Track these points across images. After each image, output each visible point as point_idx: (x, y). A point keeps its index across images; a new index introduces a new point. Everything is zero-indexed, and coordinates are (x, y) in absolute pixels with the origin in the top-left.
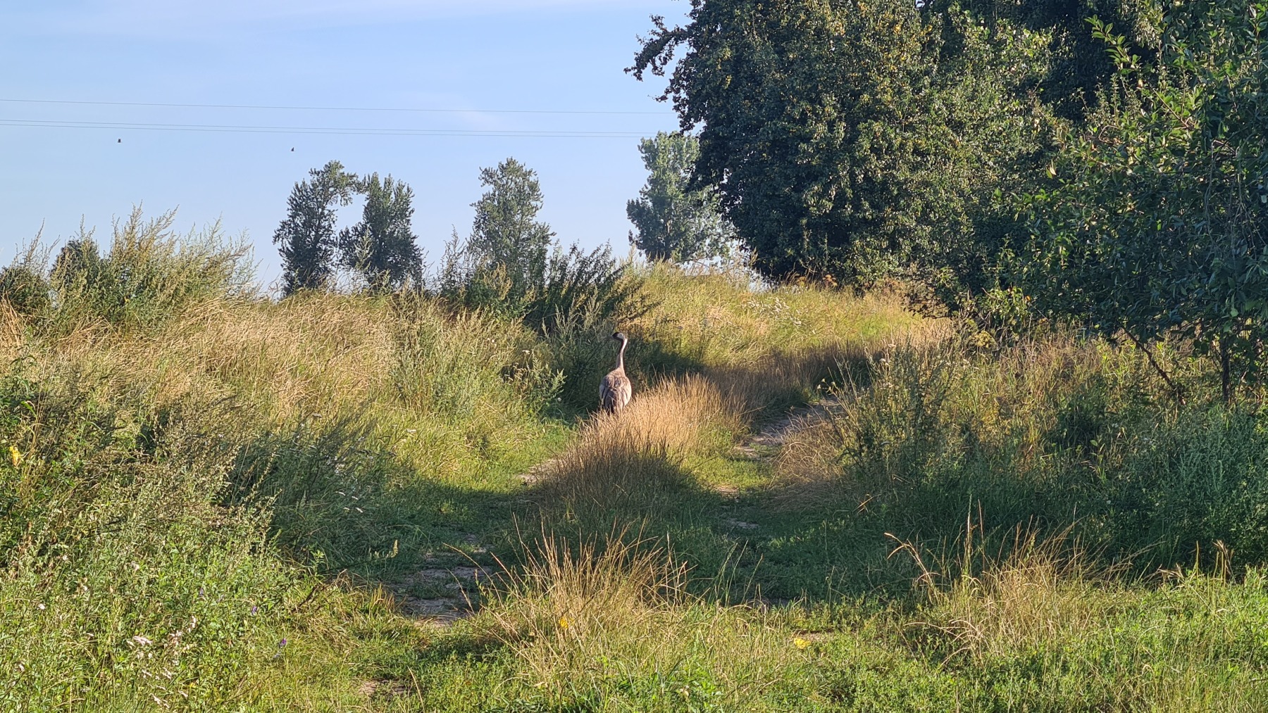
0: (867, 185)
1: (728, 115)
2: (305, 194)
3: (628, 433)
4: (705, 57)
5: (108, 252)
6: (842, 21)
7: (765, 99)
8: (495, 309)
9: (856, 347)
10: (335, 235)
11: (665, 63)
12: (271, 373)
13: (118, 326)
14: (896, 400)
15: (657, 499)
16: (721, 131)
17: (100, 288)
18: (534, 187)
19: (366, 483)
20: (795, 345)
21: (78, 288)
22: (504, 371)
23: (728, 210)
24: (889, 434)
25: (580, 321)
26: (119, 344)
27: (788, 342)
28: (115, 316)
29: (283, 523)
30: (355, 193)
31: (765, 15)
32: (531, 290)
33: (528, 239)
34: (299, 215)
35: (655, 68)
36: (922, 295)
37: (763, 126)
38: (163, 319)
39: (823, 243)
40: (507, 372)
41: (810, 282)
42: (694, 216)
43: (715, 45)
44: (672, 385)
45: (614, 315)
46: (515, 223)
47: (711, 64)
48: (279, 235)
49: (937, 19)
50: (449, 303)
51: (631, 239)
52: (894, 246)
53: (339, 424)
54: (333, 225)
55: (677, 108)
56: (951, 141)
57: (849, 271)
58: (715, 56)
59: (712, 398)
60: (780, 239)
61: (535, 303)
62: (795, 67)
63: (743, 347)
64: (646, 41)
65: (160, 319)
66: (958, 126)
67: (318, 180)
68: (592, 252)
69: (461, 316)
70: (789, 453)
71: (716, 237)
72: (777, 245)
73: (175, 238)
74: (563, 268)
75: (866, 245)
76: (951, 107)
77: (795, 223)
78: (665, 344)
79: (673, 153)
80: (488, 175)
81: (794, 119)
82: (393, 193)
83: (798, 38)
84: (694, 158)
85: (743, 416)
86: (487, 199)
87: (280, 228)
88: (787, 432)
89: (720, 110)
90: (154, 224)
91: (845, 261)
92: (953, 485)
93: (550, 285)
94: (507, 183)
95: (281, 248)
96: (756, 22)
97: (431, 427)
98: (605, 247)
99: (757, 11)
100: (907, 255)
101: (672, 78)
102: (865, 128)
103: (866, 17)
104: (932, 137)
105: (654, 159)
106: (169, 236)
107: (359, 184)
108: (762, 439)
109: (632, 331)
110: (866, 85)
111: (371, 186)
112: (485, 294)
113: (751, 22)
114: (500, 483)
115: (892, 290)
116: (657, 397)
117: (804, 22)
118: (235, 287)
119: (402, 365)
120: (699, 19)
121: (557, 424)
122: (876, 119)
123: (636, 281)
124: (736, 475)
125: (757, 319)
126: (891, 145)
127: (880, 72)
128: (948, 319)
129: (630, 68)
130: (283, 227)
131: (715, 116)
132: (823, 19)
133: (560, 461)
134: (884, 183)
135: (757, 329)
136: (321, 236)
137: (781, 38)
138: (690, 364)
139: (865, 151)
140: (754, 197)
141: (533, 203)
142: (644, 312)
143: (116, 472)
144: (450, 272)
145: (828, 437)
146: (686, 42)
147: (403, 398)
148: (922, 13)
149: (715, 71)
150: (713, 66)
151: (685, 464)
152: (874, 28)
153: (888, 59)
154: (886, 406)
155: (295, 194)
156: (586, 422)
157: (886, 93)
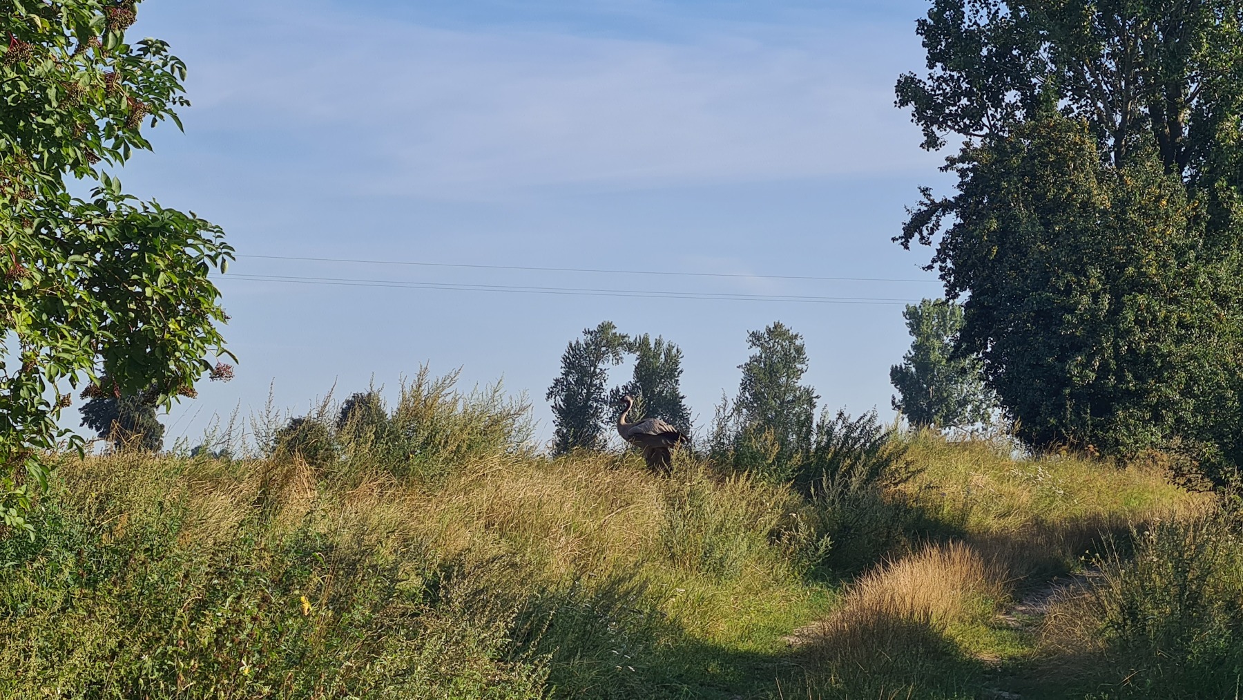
0: (1131, 357)
1: (993, 284)
2: (578, 352)
3: (892, 599)
4: (972, 227)
5: (395, 410)
6: (1108, 195)
7: (1030, 270)
8: (762, 471)
9: (1118, 518)
10: (606, 394)
11: (932, 233)
12: (546, 530)
13: (403, 480)
14: (1160, 574)
15: (922, 666)
16: (987, 301)
17: (387, 444)
18: (799, 351)
19: (638, 641)
20: (1057, 515)
21: (366, 443)
22: (771, 533)
23: (991, 378)
24: (1153, 608)
25: (846, 486)
26: (403, 498)
27: (1050, 511)
28: (400, 470)
29: (557, 679)
30: (626, 353)
31: (1032, 188)
32: (797, 454)
33: (793, 401)
34: (571, 373)
35: (922, 238)
36: (1186, 469)
37: (1028, 297)
38: (445, 475)
39: (1086, 413)
40: (775, 535)
41: (1072, 452)
42: (956, 383)
43: (982, 217)
44: (935, 552)
45: (879, 480)
46: (780, 385)
47: (977, 235)
48: (552, 392)
49: (1203, 194)
50: (718, 465)
51: (893, 403)
52: (1157, 418)
53: (614, 583)
54: (604, 384)
55: (942, 277)
56: (1216, 315)
57: (1111, 441)
58: (982, 227)
59: (975, 565)
60: (1043, 409)
61: (801, 466)
62: (1061, 239)
63: (1004, 515)
64: (914, 212)
65: (442, 475)
66: (1223, 300)
67: (591, 340)
68: (859, 417)
69: (730, 480)
70: (1051, 622)
71: (978, 404)
72: (1040, 415)
73: (459, 396)
74: (830, 432)
75: (1129, 416)
76: (1216, 281)
77: (1058, 393)
78: (928, 510)
79: (937, 320)
80: (755, 338)
81: (1058, 290)
82: (663, 354)
83: (1064, 210)
84: (958, 326)
85: (1005, 585)
86: (754, 361)
87: (553, 385)
88: (1050, 602)
89: (985, 280)
90: (440, 383)
91: (1107, 432)
92: (1220, 662)
93: (817, 449)
94: (774, 346)
95: (554, 404)
96: (1023, 194)
97: (699, 587)
98: (871, 413)
99: (1024, 184)
100: (1170, 427)
101: (939, 247)
102: (1130, 300)
103: (1132, 191)
104: (1197, 310)
105: (918, 326)
106: (453, 394)
107: (630, 344)
108: (1024, 608)
109: (896, 496)
110: (1131, 258)
111: (642, 346)
112: (754, 458)
113: (1018, 195)
114: (766, 644)
115: (1155, 462)
116: (921, 563)
117: (1070, 195)
118: (513, 445)
119: (671, 525)
120: (966, 191)
121: (822, 587)
122: (1141, 292)
123: (901, 447)
124: (998, 645)
125: (1020, 488)
126: (1155, 318)
127: (1145, 246)
128: (1212, 493)
129: (897, 237)
130: (556, 385)
131: (981, 286)
132: (1089, 192)
133: (825, 624)
134: (1148, 355)
135: (1020, 497)
136: (593, 393)
137: (1047, 210)
138: (953, 530)
139: (1129, 323)
140: (1018, 366)
141: (799, 366)
142: (907, 479)
143: (403, 626)
144: (720, 434)
145: (1091, 609)
146: (953, 213)
147: (673, 556)
148: (1188, 188)
149: (981, 242)
150: (980, 237)
151: (949, 631)
152: (1140, 202)
153: (1154, 233)
154: (1151, 580)
155: (569, 353)
156: (850, 586)
157: (1151, 266)
